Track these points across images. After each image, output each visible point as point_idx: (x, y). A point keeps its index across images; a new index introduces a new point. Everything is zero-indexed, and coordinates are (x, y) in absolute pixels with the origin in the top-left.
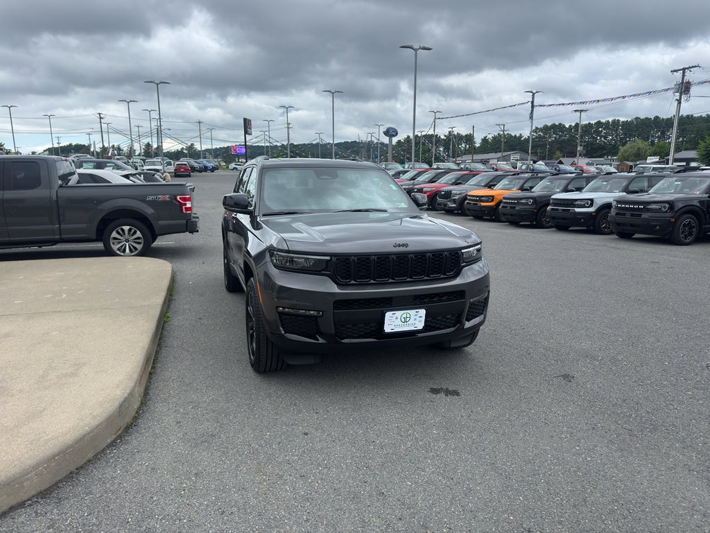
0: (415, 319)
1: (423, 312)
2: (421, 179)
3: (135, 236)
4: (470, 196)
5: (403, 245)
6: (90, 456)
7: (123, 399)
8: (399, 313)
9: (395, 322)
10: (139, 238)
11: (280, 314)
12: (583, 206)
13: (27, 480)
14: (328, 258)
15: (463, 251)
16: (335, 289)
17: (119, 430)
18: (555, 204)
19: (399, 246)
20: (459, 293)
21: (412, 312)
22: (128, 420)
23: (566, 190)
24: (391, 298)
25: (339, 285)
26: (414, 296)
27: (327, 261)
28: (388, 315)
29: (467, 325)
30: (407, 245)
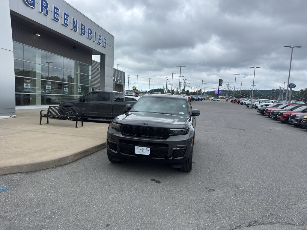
0: (146, 151)
1: (149, 149)
2: (287, 108)
4: (304, 118)
5: (146, 124)
6: (44, 168)
7: (62, 157)
8: (140, 148)
9: (139, 150)
11: (109, 142)
13: (24, 167)
14: (121, 125)
15: (170, 129)
16: (121, 136)
17: (58, 165)
19: (145, 124)
20: (166, 145)
21: (145, 148)
22: (62, 163)
25: (123, 134)
26: (148, 143)
28: (136, 147)
29: (171, 158)
30: (147, 124)
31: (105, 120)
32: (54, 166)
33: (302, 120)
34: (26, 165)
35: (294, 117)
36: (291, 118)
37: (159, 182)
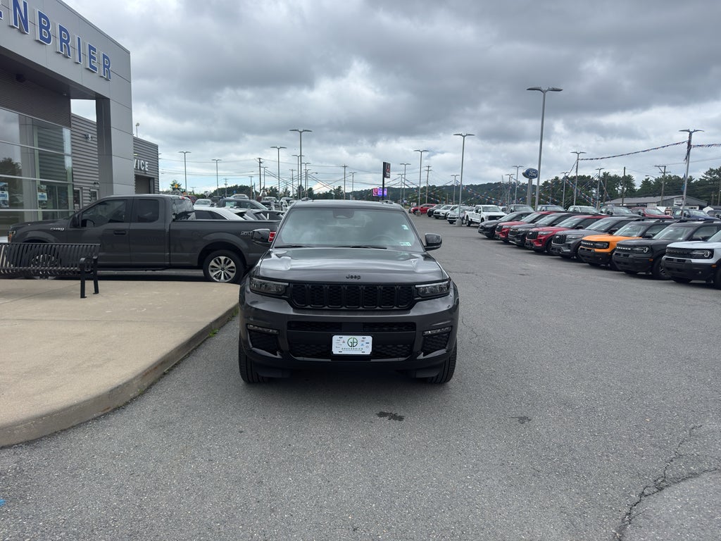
0: (362, 345)
1: (369, 339)
2: (541, 222)
3: (229, 266)
4: (584, 241)
5: (355, 277)
6: (74, 423)
7: (116, 386)
8: (346, 338)
9: (342, 345)
10: (232, 267)
11: (250, 331)
12: (702, 257)
14: (287, 284)
15: (417, 286)
16: (291, 312)
17: (108, 409)
18: (670, 254)
19: (352, 277)
20: (410, 325)
21: (359, 338)
22: (118, 403)
23: (690, 238)
24: (341, 323)
25: (295, 308)
26: (363, 323)
27: (286, 287)
28: (335, 338)
29: (421, 357)
30: (359, 277)
31: (149, 272)
32: (100, 413)
33: (579, 244)
34: (24, 422)
35: (563, 239)
36: (557, 241)
37: (401, 419)
